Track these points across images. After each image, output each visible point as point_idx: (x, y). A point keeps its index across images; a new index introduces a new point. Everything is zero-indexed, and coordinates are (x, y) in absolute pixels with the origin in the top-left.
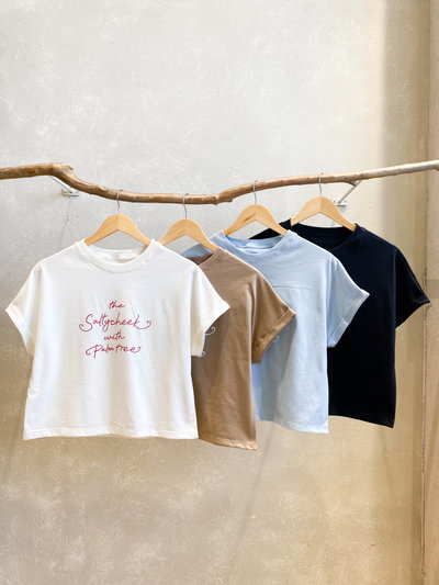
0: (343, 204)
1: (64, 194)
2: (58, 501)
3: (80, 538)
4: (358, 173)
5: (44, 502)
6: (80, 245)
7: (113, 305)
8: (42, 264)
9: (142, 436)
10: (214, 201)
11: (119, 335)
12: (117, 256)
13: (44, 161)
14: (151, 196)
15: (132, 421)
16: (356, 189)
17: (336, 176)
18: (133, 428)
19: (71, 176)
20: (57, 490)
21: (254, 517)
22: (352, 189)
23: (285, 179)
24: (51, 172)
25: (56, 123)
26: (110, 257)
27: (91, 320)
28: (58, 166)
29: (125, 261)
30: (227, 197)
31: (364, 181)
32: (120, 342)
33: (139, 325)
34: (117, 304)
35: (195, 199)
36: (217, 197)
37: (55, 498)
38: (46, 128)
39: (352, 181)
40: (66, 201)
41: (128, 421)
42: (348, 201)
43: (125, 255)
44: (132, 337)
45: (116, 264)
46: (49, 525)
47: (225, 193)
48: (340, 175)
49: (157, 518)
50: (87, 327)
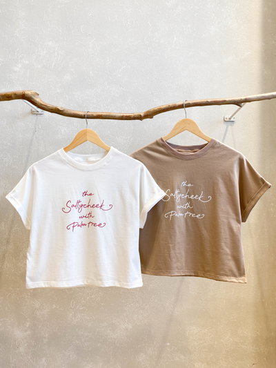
0: (232, 119)
1: (32, 113)
2: (28, 332)
3: (44, 359)
4: (243, 98)
5: (19, 334)
6: (61, 152)
7: (85, 193)
8: (34, 166)
9: (107, 286)
10: (140, 118)
11: (90, 215)
12: (87, 159)
13: (18, 89)
14: (95, 114)
15: (100, 275)
16: (242, 109)
17: (227, 99)
18: (101, 280)
19: (37, 100)
20: (28, 324)
21: (168, 344)
22: (239, 109)
23: (191, 101)
24: (23, 97)
25: (27, 62)
26: (81, 159)
27: (69, 205)
28: (28, 93)
29: (93, 162)
30: (150, 115)
31: (248, 103)
32: (91, 219)
33: (104, 207)
34: (88, 193)
35: (126, 116)
36: (142, 115)
37: (26, 331)
38: (20, 66)
39: (238, 103)
40: (34, 117)
41: (98, 275)
42: (236, 118)
43: (92, 158)
44: (99, 216)
45: (86, 165)
46: (22, 349)
47: (148, 112)
48: (230, 99)
49: (99, 345)
50: (67, 209)
